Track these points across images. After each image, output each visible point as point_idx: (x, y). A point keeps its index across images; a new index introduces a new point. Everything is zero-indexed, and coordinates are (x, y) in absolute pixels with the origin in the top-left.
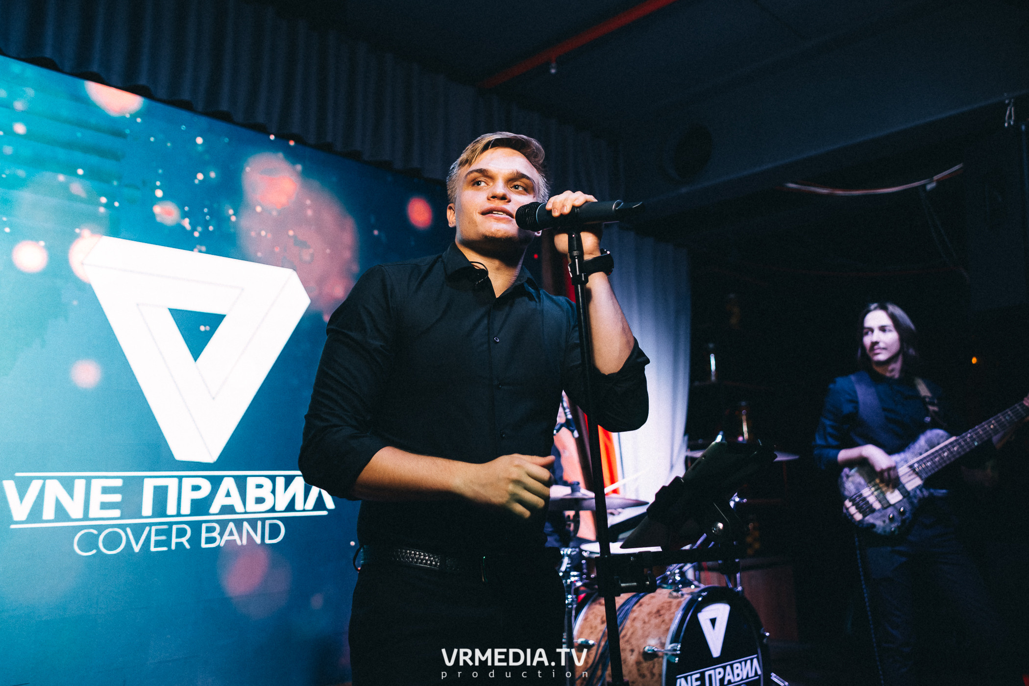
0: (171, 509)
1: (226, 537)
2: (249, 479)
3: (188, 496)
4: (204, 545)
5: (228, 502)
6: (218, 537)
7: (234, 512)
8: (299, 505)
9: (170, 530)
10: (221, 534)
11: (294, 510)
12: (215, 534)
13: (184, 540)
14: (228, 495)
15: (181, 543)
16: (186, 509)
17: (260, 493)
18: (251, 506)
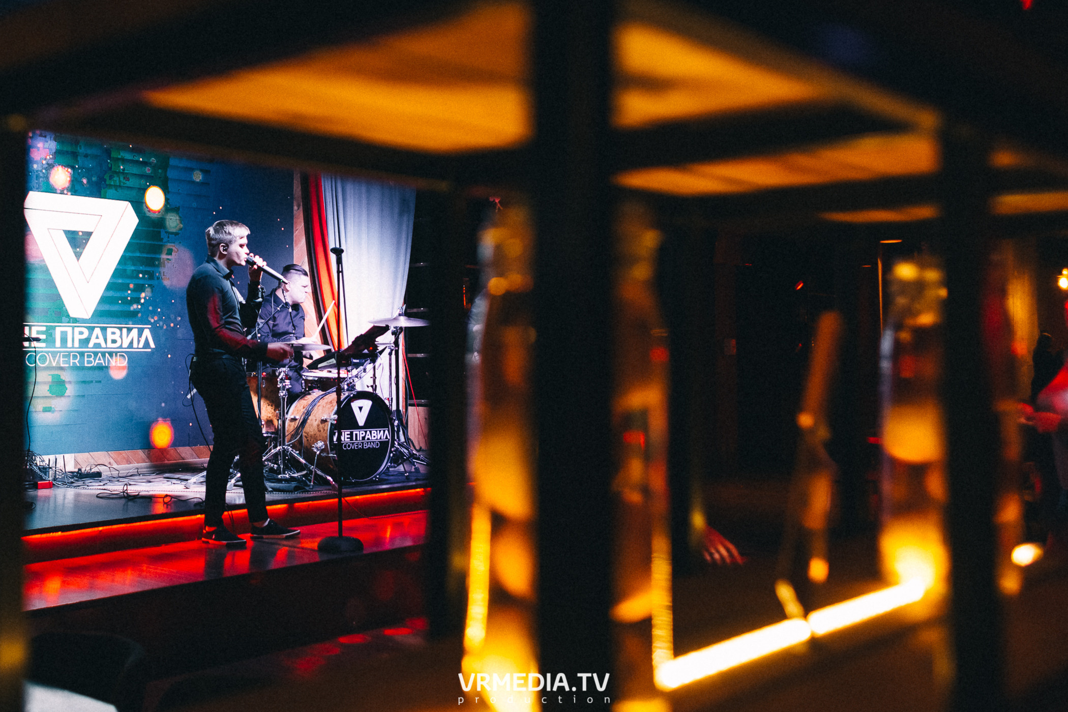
0: (69, 344)
1: (97, 361)
2: (108, 329)
3: (78, 337)
4: (86, 365)
5: (97, 341)
6: (93, 361)
7: (101, 348)
8: (135, 345)
9: (69, 355)
10: (95, 360)
11: (133, 348)
12: (91, 359)
13: (76, 361)
14: (97, 338)
15: (75, 363)
16: (77, 344)
17: (114, 337)
18: (110, 344)
